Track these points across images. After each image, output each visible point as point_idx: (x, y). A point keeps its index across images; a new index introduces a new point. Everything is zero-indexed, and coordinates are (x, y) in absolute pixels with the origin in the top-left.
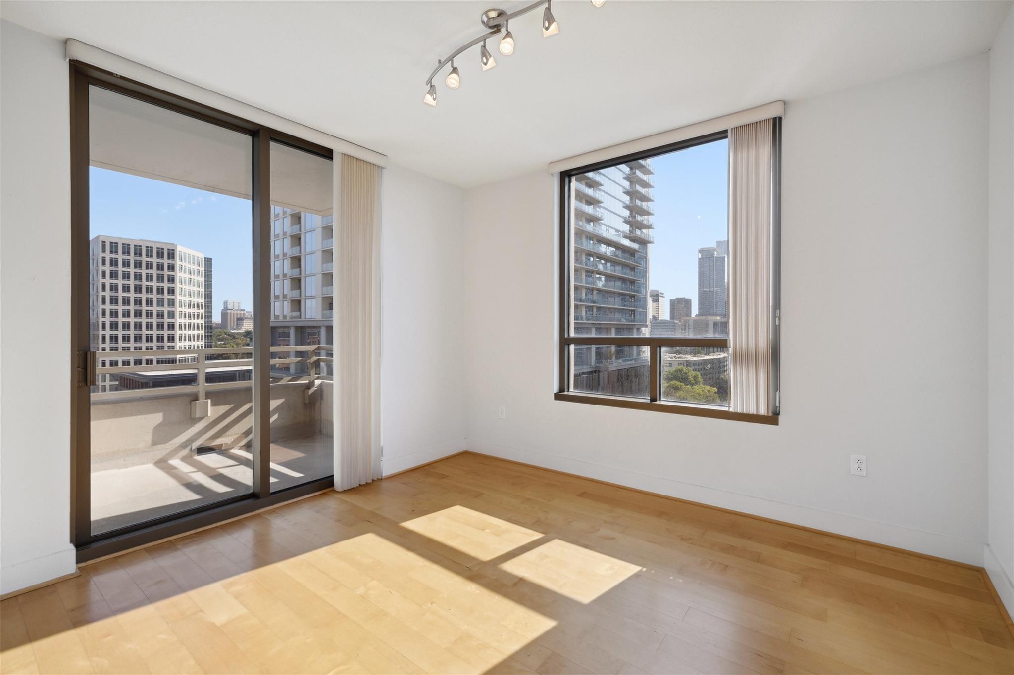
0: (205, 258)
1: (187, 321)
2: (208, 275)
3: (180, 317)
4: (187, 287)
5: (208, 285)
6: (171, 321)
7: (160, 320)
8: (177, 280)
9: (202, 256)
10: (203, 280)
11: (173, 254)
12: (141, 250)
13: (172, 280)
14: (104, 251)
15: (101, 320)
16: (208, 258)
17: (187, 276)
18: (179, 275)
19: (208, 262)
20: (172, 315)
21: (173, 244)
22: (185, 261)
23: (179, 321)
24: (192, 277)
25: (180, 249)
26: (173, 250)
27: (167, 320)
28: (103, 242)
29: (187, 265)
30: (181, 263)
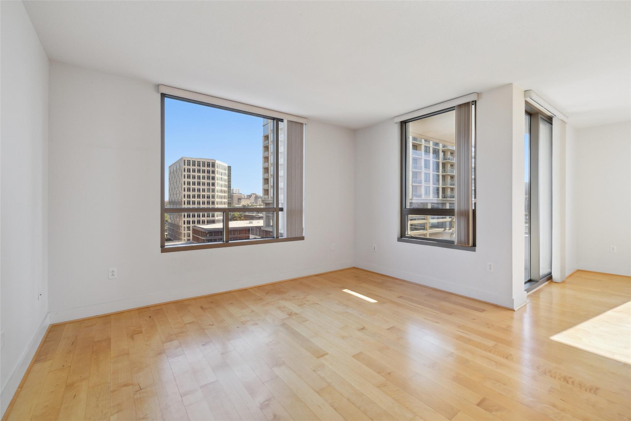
0: (228, 166)
1: (220, 200)
2: (229, 175)
3: (217, 198)
4: (220, 182)
5: (229, 181)
6: (213, 200)
7: (208, 200)
8: (216, 179)
9: (226, 165)
10: (227, 178)
11: (214, 165)
12: (200, 163)
13: (213, 178)
14: (185, 165)
15: (183, 200)
16: (229, 166)
17: (220, 176)
18: (217, 176)
19: (229, 168)
20: (213, 197)
21: (213, 160)
22: (219, 168)
23: (217, 200)
24: (222, 177)
25: (218, 162)
26: (214, 163)
27: (211, 200)
28: (184, 160)
29: (220, 170)
30: (218, 170)
